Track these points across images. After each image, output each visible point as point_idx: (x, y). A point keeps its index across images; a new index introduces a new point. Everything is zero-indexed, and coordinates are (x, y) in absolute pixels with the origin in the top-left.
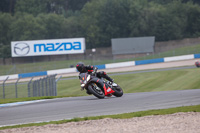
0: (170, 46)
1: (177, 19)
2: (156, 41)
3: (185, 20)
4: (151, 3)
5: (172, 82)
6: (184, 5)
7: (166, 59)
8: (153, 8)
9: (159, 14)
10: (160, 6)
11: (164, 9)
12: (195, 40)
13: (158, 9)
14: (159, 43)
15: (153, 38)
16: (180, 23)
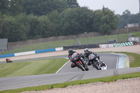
0: (19, 45)
1: (23, 26)
2: (8, 41)
3: (29, 27)
4: (4, 15)
5: (21, 70)
6: (28, 16)
7: (16, 54)
8: (6, 19)
9: (10, 23)
10: (11, 17)
11: (14, 19)
12: (36, 40)
13: (9, 20)
14: (10, 43)
15: (7, 39)
16: (25, 29)
